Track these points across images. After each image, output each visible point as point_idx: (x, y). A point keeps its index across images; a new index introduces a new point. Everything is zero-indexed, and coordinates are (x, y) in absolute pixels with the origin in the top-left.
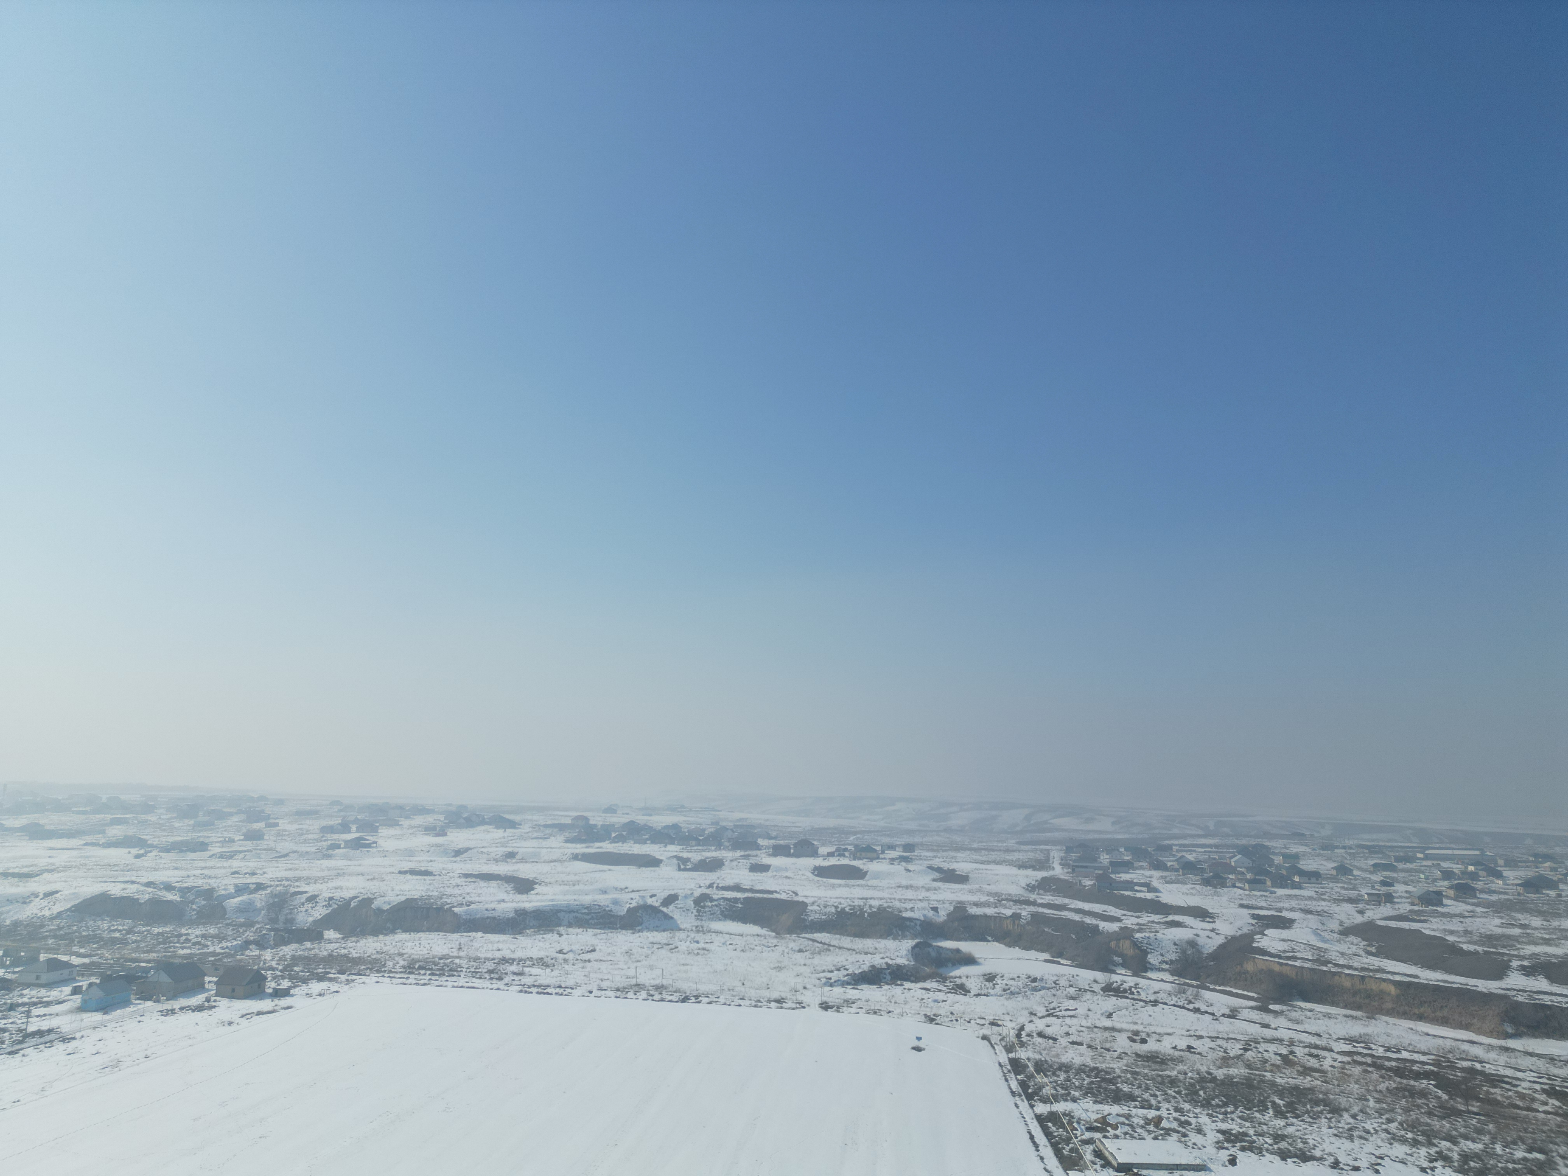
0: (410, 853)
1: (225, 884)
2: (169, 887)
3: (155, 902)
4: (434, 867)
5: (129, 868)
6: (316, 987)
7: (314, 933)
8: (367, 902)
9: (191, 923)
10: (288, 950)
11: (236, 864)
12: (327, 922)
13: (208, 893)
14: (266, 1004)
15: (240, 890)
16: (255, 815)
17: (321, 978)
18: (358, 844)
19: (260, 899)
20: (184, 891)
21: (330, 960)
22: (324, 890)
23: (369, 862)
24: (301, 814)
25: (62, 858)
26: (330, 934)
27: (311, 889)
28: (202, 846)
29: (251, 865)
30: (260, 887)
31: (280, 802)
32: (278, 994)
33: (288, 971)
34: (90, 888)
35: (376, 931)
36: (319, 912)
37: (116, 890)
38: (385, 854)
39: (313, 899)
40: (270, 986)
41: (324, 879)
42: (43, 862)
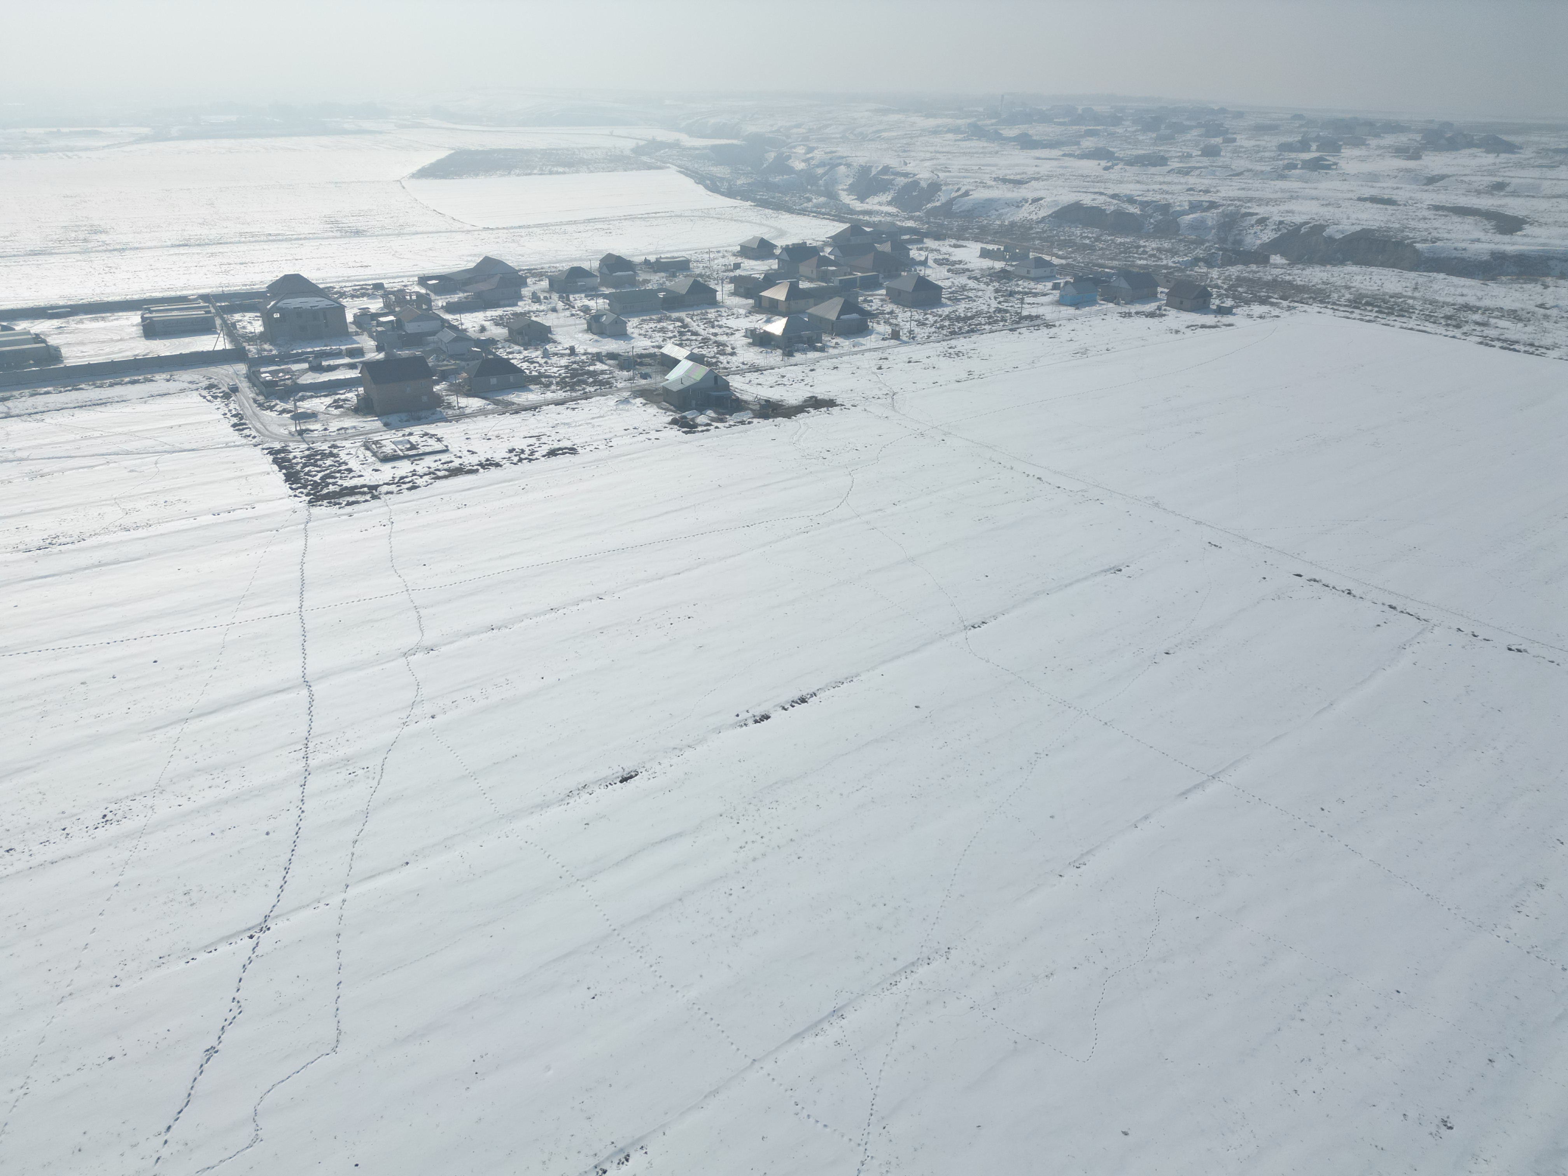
0: (1374, 177)
1: (1181, 200)
2: (1131, 200)
3: (1120, 214)
4: (1401, 196)
5: (1098, 180)
6: (1258, 309)
7: (1260, 257)
8: (1319, 229)
9: (1148, 236)
10: (1234, 271)
11: (1192, 180)
12: (1274, 246)
13: (1165, 208)
14: (1210, 319)
15: (1194, 207)
16: (1214, 129)
17: (1263, 302)
18: (1316, 165)
19: (1211, 217)
20: (1144, 205)
21: (1274, 285)
22: (1274, 213)
23: (1327, 186)
24: (1261, 129)
25: (1046, 168)
26: (1276, 259)
27: (1262, 211)
28: (1162, 161)
29: (1206, 182)
30: (1213, 205)
31: (1240, 115)
32: (1222, 311)
33: (1232, 291)
34: (1067, 197)
35: (1324, 261)
36: (1267, 236)
37: (1087, 200)
38: (1345, 177)
39: (1263, 221)
40: (1215, 302)
41: (1276, 202)
42: (1031, 171)
